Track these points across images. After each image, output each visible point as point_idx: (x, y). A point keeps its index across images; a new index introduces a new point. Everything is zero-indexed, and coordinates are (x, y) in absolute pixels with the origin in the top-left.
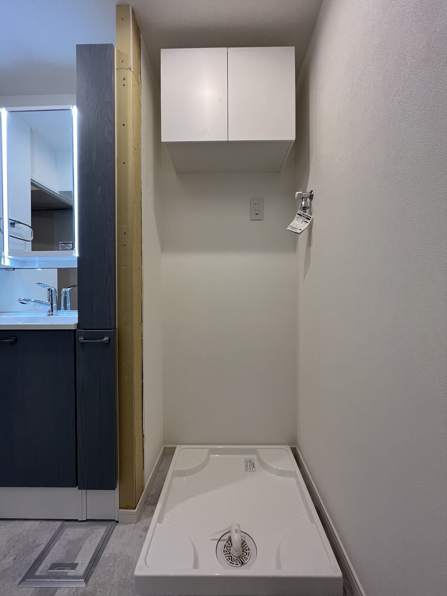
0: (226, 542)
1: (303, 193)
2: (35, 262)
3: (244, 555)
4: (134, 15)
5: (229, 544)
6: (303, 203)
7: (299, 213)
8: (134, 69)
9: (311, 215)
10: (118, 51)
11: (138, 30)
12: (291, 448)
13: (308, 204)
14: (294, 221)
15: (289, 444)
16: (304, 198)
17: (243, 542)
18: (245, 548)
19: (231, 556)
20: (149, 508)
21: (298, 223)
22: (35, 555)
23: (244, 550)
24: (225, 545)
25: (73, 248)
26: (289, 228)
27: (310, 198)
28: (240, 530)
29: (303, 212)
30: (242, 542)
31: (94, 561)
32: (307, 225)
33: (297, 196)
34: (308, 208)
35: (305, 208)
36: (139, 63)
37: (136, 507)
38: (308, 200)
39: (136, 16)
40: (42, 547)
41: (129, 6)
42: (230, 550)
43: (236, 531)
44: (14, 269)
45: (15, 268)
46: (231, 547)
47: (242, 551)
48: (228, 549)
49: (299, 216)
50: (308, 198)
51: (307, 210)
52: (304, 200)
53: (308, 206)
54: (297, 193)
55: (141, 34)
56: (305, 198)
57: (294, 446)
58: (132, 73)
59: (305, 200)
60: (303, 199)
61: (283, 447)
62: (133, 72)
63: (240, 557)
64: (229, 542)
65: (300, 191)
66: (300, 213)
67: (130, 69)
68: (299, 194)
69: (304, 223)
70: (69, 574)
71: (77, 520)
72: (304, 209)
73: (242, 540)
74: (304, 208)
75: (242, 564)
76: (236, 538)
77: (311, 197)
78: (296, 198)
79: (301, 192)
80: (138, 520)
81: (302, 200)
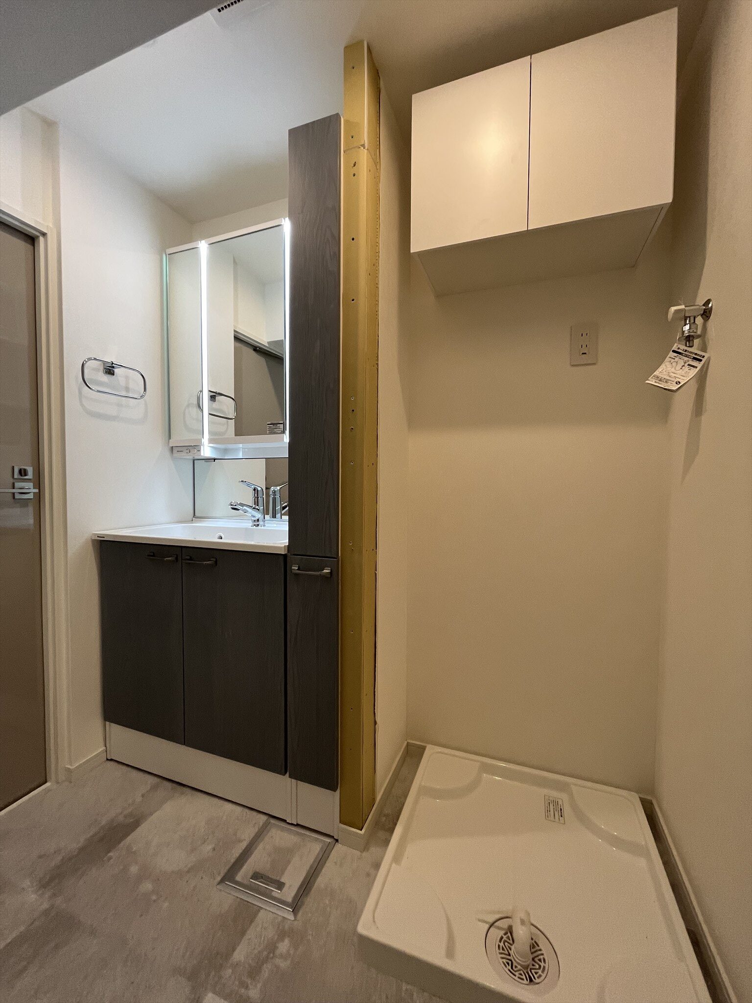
0: (503, 932)
1: (687, 308)
2: (237, 450)
3: (534, 967)
4: (371, 53)
5: (508, 938)
6: (687, 327)
7: (675, 348)
8: (369, 143)
9: (705, 351)
10: (346, 121)
11: (376, 75)
12: (641, 799)
13: (697, 329)
14: (663, 366)
15: (637, 792)
16: (689, 317)
17: (535, 944)
18: (538, 956)
19: (511, 960)
20: (381, 834)
21: (673, 370)
22: (236, 852)
23: (536, 959)
24: (502, 938)
25: (284, 432)
26: (651, 381)
27: (704, 316)
28: (530, 921)
29: (686, 346)
30: (533, 944)
31: (306, 887)
32: (694, 372)
33: (671, 316)
34: (699, 336)
35: (691, 339)
36: (378, 128)
37: (362, 828)
38: (699, 320)
39: (373, 55)
40: (244, 845)
41: (363, 41)
42: (511, 950)
43: (523, 922)
44: (215, 459)
45: (216, 457)
46: (511, 945)
47: (531, 959)
48: (507, 947)
49: (676, 354)
50: (700, 317)
51: (696, 342)
52: (690, 321)
53: (699, 332)
54: (673, 309)
55: (381, 79)
56: (692, 319)
57: (649, 798)
58: (366, 151)
59: (692, 321)
60: (686, 320)
61: (625, 793)
62: (367, 149)
63: (528, 969)
64: (509, 934)
65: (681, 305)
66: (679, 348)
67: (363, 146)
68: (677, 311)
69: (686, 368)
70: (274, 894)
71: (285, 821)
72: (689, 341)
73: (532, 939)
74: (689, 339)
75: (530, 981)
76: (521, 933)
77: (706, 314)
78: (669, 320)
79: (683, 307)
80: (366, 848)
81: (683, 322)
